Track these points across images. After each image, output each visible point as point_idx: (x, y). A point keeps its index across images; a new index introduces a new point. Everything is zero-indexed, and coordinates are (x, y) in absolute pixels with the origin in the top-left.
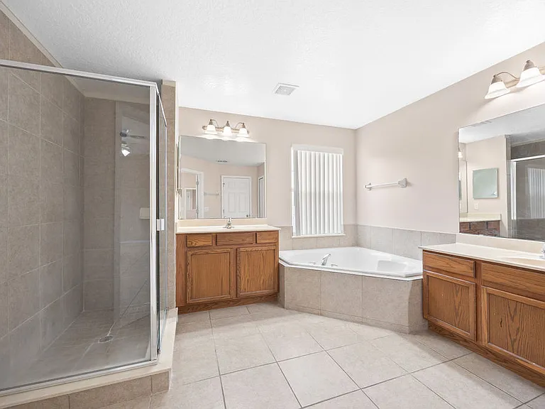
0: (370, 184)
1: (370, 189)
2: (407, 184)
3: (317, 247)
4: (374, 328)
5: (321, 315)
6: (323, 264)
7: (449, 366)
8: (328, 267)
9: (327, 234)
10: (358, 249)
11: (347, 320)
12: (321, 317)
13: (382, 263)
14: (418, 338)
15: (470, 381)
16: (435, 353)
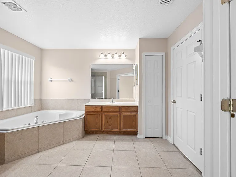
0: (51, 79)
1: (51, 81)
2: (71, 80)
3: (16, 116)
4: (70, 143)
5: (39, 152)
6: (36, 123)
7: (98, 141)
8: (40, 123)
9: (23, 106)
10: (43, 112)
11: (55, 147)
12: (40, 153)
13: (61, 115)
14: (85, 138)
15: (105, 142)
16: (93, 140)
